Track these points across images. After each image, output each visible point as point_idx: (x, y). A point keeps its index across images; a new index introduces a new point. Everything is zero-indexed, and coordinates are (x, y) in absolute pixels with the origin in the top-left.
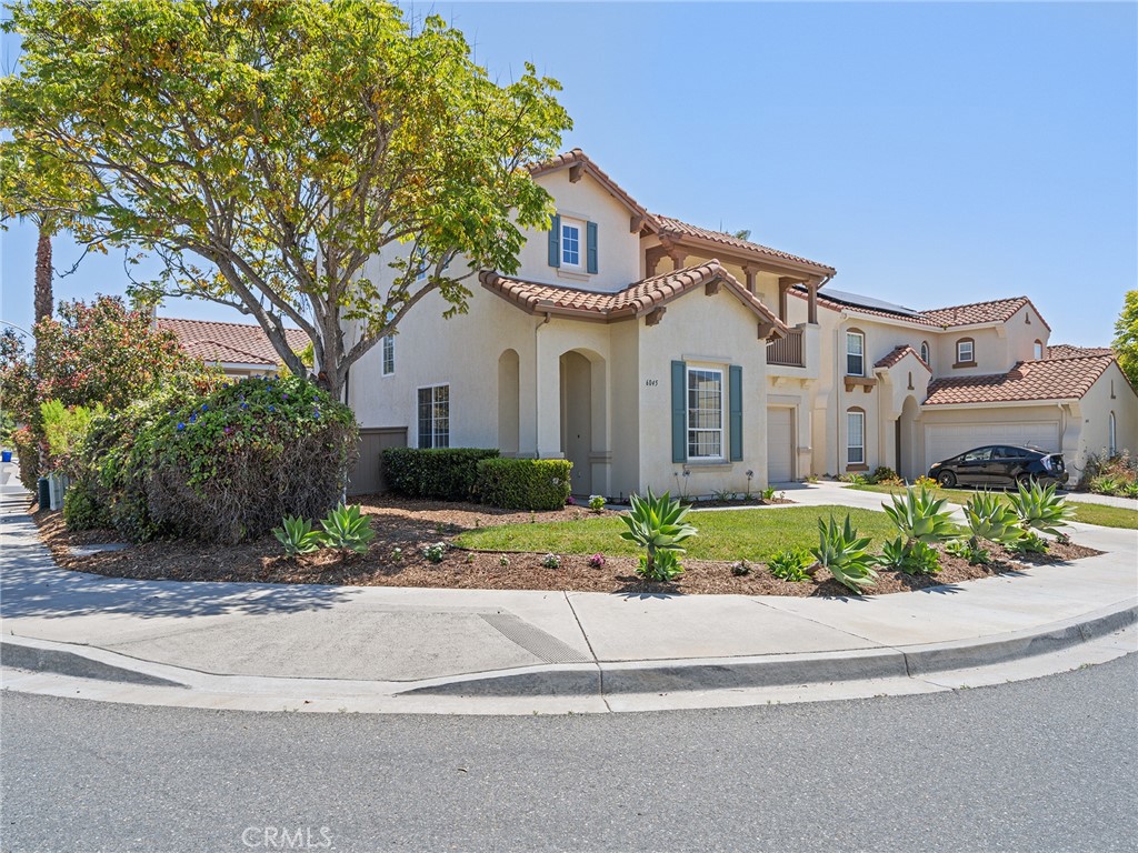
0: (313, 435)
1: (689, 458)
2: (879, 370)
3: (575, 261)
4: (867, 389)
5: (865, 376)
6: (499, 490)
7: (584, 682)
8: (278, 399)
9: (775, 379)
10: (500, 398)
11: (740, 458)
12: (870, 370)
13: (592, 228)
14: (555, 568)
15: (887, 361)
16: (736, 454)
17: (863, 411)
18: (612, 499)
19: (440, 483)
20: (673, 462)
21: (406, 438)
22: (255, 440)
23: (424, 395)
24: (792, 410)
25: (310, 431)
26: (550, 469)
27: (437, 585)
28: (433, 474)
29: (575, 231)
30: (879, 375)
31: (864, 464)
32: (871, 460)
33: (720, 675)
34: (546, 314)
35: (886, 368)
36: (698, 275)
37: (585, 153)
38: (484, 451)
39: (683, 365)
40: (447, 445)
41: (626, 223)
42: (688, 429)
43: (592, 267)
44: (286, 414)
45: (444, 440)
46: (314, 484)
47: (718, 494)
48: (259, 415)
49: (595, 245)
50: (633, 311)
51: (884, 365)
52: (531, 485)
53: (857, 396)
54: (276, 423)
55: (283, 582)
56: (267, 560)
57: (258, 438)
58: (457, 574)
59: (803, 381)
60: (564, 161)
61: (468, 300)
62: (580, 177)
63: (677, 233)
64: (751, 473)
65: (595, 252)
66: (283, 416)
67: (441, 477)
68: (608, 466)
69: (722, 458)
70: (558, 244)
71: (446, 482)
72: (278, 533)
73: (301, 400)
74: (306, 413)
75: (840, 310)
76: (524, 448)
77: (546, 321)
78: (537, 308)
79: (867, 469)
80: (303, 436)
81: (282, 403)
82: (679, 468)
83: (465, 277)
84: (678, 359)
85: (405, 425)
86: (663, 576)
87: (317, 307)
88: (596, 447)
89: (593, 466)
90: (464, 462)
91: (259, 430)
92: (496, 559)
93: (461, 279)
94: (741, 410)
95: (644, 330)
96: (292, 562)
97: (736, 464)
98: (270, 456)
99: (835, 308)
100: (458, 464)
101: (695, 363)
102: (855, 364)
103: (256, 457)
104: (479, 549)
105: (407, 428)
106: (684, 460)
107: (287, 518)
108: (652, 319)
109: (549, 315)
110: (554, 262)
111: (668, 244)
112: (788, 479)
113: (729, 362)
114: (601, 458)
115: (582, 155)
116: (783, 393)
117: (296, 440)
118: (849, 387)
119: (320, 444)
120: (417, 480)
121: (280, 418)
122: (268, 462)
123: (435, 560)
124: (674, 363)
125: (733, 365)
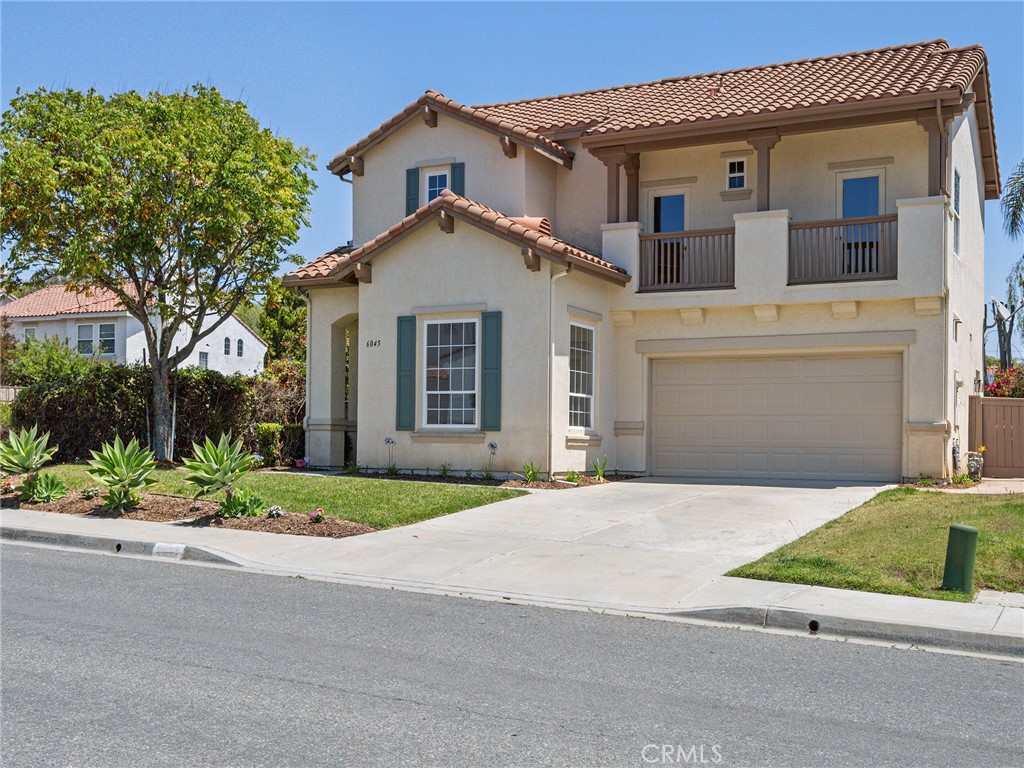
11: (497, 427)
13: (459, 170)
16: (492, 422)
20: (399, 429)
39: (412, 320)
42: (424, 392)
64: (492, 446)
69: (476, 426)
82: (406, 436)
84: (407, 313)
95: (364, 289)
97: (492, 435)
101: (433, 314)
113: (483, 308)
124: (401, 320)
125: (489, 310)
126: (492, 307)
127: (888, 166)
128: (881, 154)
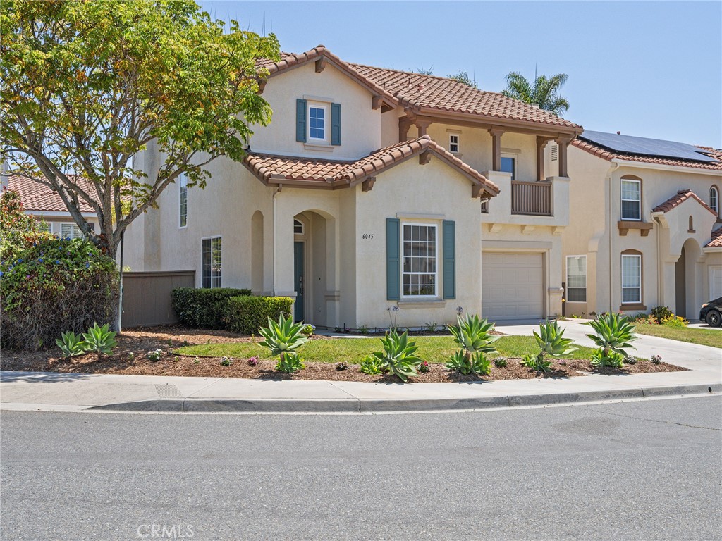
0: (84, 279)
1: (403, 296)
2: (657, 214)
3: (321, 135)
4: (644, 232)
5: (642, 221)
6: (241, 320)
7: (174, 406)
8: (64, 255)
9: (523, 227)
10: (253, 249)
11: (453, 297)
12: (647, 215)
13: (336, 109)
14: (227, 365)
15: (664, 207)
16: (450, 293)
17: (641, 254)
18: (338, 328)
19: (208, 315)
20: (388, 299)
21: (194, 280)
22: (45, 283)
23: (206, 243)
24: (544, 254)
25: (82, 276)
26: (276, 304)
27: (149, 374)
28: (204, 308)
29: (321, 112)
30: (657, 219)
31: (642, 304)
32: (649, 300)
33: (247, 405)
34: (278, 185)
35: (662, 213)
36: (409, 149)
37: (327, 49)
38: (237, 290)
39: (397, 222)
40: (220, 285)
41: (369, 102)
42: (402, 273)
43: (336, 140)
44: (67, 265)
45: (218, 282)
46: (88, 312)
47: (429, 326)
48: (49, 266)
49: (339, 121)
50: (348, 181)
51: (661, 210)
52: (262, 316)
53: (633, 239)
54: (60, 271)
55: (58, 371)
56: (52, 360)
57: (47, 281)
58: (164, 368)
59: (553, 228)
60: (308, 57)
61: (208, 180)
62: (323, 69)
63: (417, 106)
64: (460, 309)
65: (339, 127)
66: (65, 267)
67: (208, 310)
68: (337, 303)
69: (437, 296)
70: (305, 124)
71: (211, 314)
72: (58, 343)
73: (79, 256)
74: (81, 265)
75: (610, 160)
76: (266, 289)
77: (279, 191)
78: (270, 181)
79: (645, 308)
80: (78, 280)
81: (66, 258)
82: (393, 304)
83: (204, 164)
84: (393, 216)
85: (192, 269)
86: (288, 370)
87: (98, 189)
88: (329, 288)
89: (328, 302)
90: (223, 299)
91: (49, 276)
92: (192, 361)
93: (201, 165)
94: (454, 257)
95: (360, 195)
96: (68, 360)
97: (449, 302)
98: (55, 293)
99: (606, 158)
100: (219, 300)
101: (408, 219)
102: (631, 210)
103: (47, 294)
104: (188, 355)
105: (194, 272)
106: (397, 298)
107: (65, 333)
108: (366, 186)
109: (281, 185)
110: (301, 137)
111: (411, 115)
112: (538, 316)
113: (443, 218)
114: (331, 297)
115: (324, 51)
116: (533, 240)
117: (73, 283)
118: (623, 231)
119: (89, 286)
120: (194, 313)
121: (63, 268)
122: (55, 297)
123: (154, 360)
124: (388, 221)
125: (446, 220)
126: (448, 218)
127: (519, 154)
128: (516, 148)
